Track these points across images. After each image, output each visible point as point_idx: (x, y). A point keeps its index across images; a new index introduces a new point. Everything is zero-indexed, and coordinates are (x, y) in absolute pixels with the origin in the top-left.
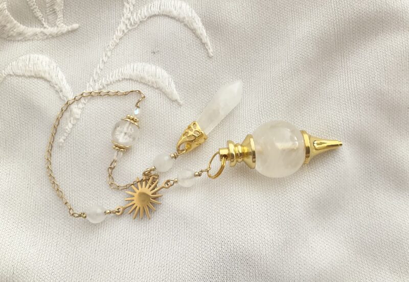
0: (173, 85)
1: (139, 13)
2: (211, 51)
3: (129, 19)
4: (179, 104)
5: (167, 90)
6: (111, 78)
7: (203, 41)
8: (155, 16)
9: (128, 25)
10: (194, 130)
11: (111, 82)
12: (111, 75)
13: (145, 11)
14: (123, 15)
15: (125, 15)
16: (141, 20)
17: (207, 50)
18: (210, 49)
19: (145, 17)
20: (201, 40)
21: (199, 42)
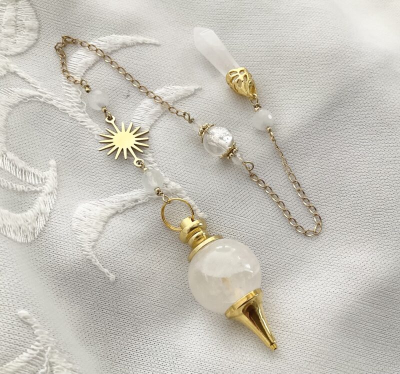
0: (177, 87)
2: (153, 41)
3: (73, 106)
4: (200, 90)
5: (181, 94)
7: (141, 42)
9: (79, 110)
10: (238, 74)
14: (65, 110)
15: (66, 108)
16: (80, 96)
17: (150, 44)
18: (150, 41)
19: (78, 91)
20: (138, 44)
21: (139, 47)
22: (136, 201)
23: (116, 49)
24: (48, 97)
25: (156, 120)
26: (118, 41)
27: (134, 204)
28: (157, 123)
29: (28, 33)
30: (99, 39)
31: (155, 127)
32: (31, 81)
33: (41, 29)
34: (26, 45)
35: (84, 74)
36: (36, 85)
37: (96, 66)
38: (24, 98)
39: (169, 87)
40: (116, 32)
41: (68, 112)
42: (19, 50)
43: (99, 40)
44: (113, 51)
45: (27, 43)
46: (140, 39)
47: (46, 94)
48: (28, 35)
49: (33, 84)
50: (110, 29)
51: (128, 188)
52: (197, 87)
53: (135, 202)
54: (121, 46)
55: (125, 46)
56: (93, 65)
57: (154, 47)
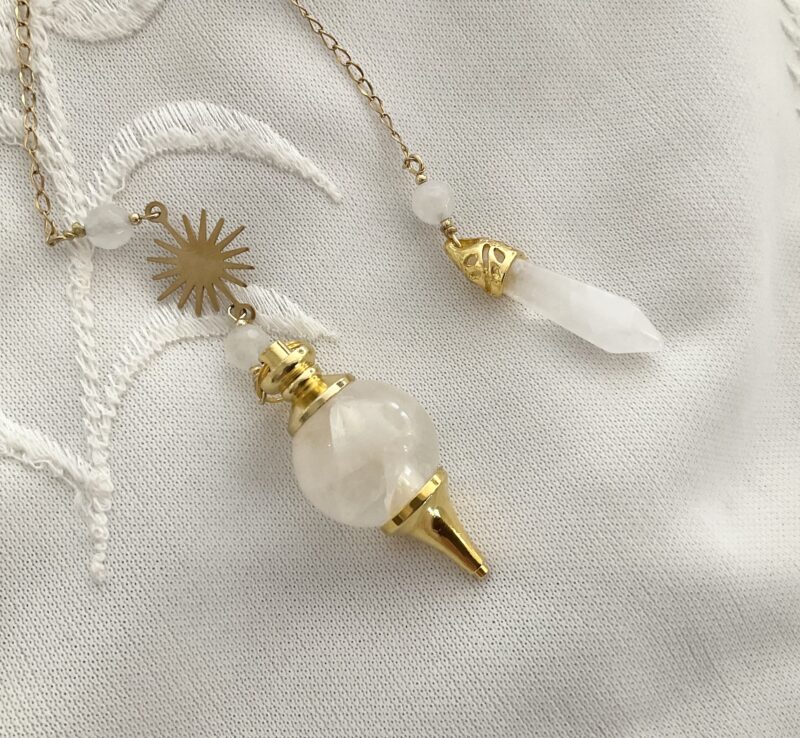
0: (292, 306)
1: (99, 178)
2: (332, 188)
4: (329, 340)
5: (285, 324)
6: (133, 357)
7: (305, 175)
8: (139, 166)
11: (139, 366)
12: (128, 351)
13: (109, 166)
14: (64, 202)
15: (69, 200)
16: (115, 192)
17: (323, 190)
18: (327, 184)
19: (120, 181)
20: (297, 174)
21: (294, 181)
22: (21, 451)
23: (248, 154)
24: (55, 160)
25: (202, 337)
26: (262, 144)
27: (12, 454)
28: (199, 342)
29: (128, 10)
30: (235, 111)
31: (187, 347)
32: (52, 108)
33: (157, 16)
34: (104, 30)
35: (158, 154)
36: (54, 122)
37: (190, 157)
38: (10, 135)
39: (277, 296)
40: (277, 122)
41: (66, 208)
42: (85, 33)
43: (233, 114)
44: (242, 155)
45: (113, 28)
46: (310, 167)
47: (56, 148)
48: (125, 13)
49: (52, 117)
50: (269, 110)
51: (30, 419)
52: (329, 333)
53: (16, 452)
54: (263, 156)
55: (270, 161)
56: (188, 152)
57: (323, 199)
